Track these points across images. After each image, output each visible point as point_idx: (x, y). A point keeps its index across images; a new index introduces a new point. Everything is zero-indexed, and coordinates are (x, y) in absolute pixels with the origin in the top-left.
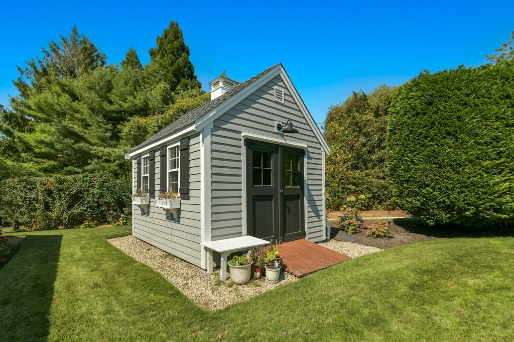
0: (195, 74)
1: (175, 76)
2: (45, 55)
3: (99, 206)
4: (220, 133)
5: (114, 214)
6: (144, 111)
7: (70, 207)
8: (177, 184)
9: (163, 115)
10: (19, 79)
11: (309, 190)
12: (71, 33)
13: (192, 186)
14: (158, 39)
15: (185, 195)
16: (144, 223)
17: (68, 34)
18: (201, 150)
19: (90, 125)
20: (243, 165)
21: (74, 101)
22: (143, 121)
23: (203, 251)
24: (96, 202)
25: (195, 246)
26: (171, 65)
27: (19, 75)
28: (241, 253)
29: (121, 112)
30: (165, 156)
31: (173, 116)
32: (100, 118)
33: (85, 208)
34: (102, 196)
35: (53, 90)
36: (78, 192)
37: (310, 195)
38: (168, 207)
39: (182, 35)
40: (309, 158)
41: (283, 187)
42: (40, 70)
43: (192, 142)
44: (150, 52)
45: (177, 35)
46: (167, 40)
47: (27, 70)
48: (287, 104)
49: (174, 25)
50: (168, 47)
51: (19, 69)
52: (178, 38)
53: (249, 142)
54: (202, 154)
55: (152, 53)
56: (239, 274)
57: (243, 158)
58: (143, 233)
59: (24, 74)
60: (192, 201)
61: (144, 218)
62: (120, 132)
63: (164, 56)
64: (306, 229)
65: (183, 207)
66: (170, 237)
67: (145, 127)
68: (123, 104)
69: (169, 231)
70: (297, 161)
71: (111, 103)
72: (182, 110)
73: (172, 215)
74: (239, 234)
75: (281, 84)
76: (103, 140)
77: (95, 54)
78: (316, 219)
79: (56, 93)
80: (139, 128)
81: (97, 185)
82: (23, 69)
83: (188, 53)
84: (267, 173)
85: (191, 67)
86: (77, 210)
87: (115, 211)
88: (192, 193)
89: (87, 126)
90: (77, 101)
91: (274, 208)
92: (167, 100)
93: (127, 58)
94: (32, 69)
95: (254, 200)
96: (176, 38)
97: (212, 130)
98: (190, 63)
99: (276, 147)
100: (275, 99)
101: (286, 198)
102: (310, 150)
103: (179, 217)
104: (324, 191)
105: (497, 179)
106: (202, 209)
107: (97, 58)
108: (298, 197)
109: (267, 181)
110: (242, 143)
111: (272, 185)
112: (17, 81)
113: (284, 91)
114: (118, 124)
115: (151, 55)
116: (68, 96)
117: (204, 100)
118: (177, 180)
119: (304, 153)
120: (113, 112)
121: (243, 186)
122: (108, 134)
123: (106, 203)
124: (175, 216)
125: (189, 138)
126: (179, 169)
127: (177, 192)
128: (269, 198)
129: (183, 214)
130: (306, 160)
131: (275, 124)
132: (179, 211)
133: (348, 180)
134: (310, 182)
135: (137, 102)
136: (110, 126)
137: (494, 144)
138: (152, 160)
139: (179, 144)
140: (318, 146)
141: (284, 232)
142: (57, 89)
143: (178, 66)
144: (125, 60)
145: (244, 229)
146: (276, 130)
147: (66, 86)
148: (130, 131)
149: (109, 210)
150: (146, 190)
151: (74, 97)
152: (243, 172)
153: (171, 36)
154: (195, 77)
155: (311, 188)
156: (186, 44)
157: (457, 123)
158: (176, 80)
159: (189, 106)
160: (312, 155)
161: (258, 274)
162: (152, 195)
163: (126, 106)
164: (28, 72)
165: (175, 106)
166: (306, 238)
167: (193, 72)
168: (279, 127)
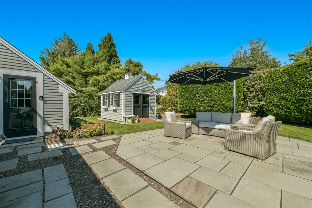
0: (118, 56)
1: (110, 57)
2: (53, 45)
3: (84, 110)
4: (127, 92)
5: (89, 113)
6: (98, 73)
7: (73, 110)
8: (116, 103)
9: (106, 75)
10: (41, 56)
11: (150, 105)
12: (64, 36)
13: (120, 104)
14: (102, 40)
15: (119, 106)
16: (106, 114)
17: (62, 36)
18: (122, 96)
19: (75, 78)
20: (132, 99)
21: (68, 67)
22: (98, 78)
23: (123, 118)
24: (83, 108)
25: (121, 117)
26: (108, 52)
27: (41, 53)
28: (131, 117)
29: (88, 73)
30: (113, 96)
31: (109, 75)
32: (80, 76)
33: (78, 111)
34: (85, 106)
35: (59, 63)
36: (76, 105)
37: (151, 106)
38: (115, 108)
39: (112, 39)
40: (151, 97)
41: (142, 104)
42: (50, 52)
43: (120, 94)
44: (98, 45)
45: (110, 39)
46: (106, 41)
47: (44, 52)
48: (144, 83)
49: (109, 35)
50: (106, 45)
51: (42, 52)
52: (111, 40)
53: (134, 94)
54: (123, 97)
55: (99, 46)
56: (130, 121)
57: (132, 97)
58: (105, 116)
59: (44, 54)
60: (120, 107)
61: (106, 112)
62: (89, 82)
63: (105, 48)
64: (149, 115)
65: (118, 109)
66: (114, 116)
67: (99, 80)
68: (89, 70)
69: (114, 115)
70: (147, 98)
71: (84, 69)
72: (113, 74)
73: (115, 110)
74: (131, 115)
75: (143, 79)
76: (81, 84)
77: (73, 44)
78: (153, 113)
79: (60, 64)
80: (96, 80)
81: (83, 102)
82: (43, 52)
83: (115, 47)
84: (138, 101)
85: (116, 53)
86: (75, 111)
87: (90, 112)
88: (120, 105)
89: (74, 78)
90: (69, 68)
91: (140, 109)
92: (107, 69)
93: (88, 47)
94: (47, 52)
95: (135, 107)
96: (110, 40)
97: (125, 92)
98: (116, 51)
99: (141, 94)
100: (141, 83)
101: (143, 107)
102: (151, 95)
103: (117, 111)
104: (155, 105)
105: (198, 103)
106: (123, 109)
107: (74, 45)
108: (147, 107)
109: (138, 103)
110: (132, 94)
111: (140, 104)
112: (40, 57)
113: (143, 80)
114: (87, 78)
115: (99, 47)
116: (66, 66)
117: (122, 70)
118: (116, 102)
119: (149, 95)
120: (85, 73)
121: (132, 104)
122: (84, 82)
123: (86, 109)
124: (116, 111)
125: (120, 93)
126: (117, 100)
127: (116, 105)
128: (139, 107)
129: (118, 110)
130: (149, 97)
131: (141, 89)
132: (117, 109)
133: (175, 102)
134: (151, 103)
135: (94, 69)
136: (84, 79)
137: (197, 94)
138: (109, 96)
139: (117, 94)
140: (154, 93)
141: (143, 115)
142: (61, 62)
143: (111, 53)
144: (87, 47)
145: (132, 114)
146: (141, 90)
147: (65, 61)
148: (93, 81)
149: (87, 111)
150: (106, 104)
151: (68, 66)
152: (132, 101)
153: (108, 39)
154: (118, 57)
155: (151, 104)
156: (114, 43)
157: (189, 89)
158: (110, 59)
159: (116, 73)
160: (151, 96)
161: (134, 122)
162: (109, 106)
163: (90, 71)
164: (45, 53)
165: (111, 72)
166: (149, 118)
167: (117, 55)
168: (142, 90)
